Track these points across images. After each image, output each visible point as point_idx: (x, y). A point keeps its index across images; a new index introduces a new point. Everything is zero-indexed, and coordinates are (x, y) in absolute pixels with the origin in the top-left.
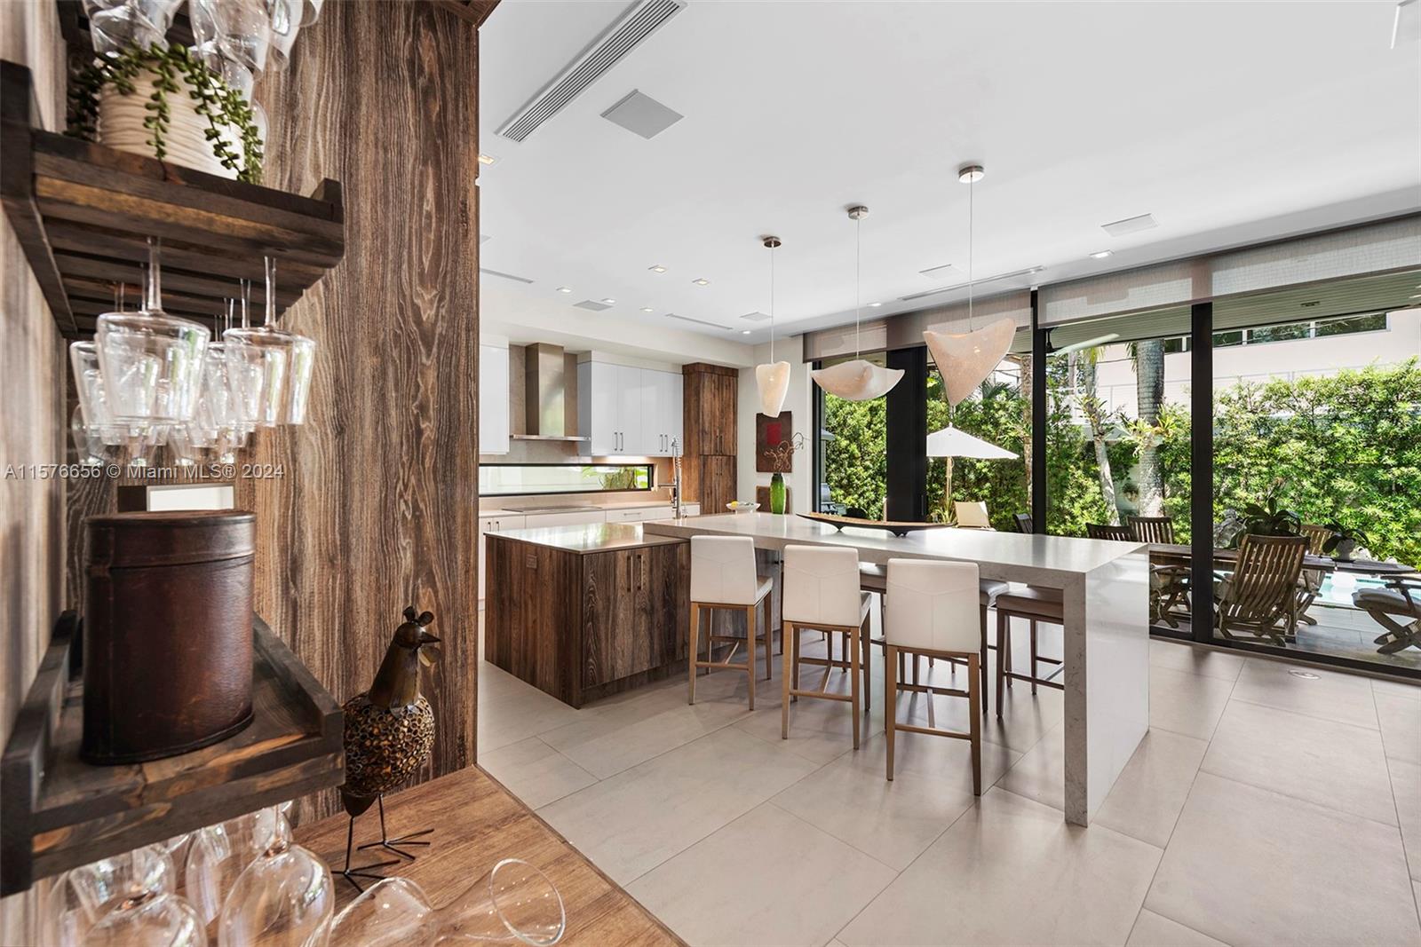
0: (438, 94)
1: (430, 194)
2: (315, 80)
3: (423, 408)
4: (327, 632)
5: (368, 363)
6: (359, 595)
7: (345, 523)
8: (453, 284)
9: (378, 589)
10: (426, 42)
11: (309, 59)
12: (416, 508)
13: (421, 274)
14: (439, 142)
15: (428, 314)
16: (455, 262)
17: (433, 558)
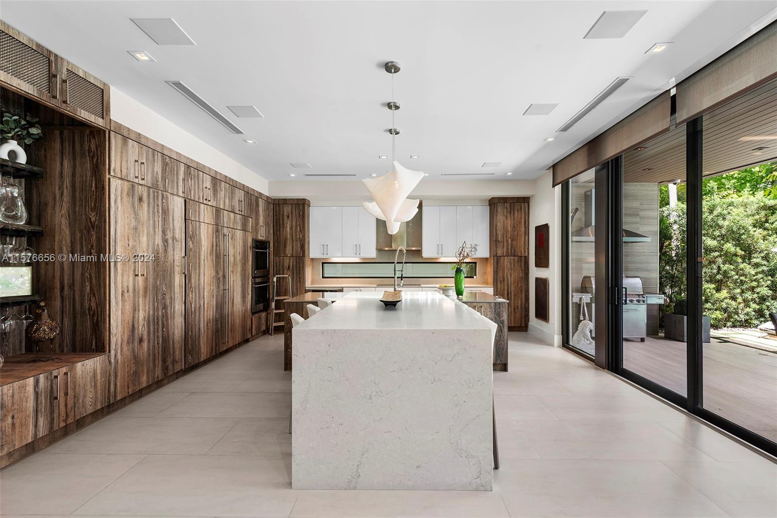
0: (96, 156)
1: (94, 185)
2: (66, 165)
3: (92, 246)
4: (69, 305)
5: (78, 235)
6: (77, 297)
7: (73, 278)
8: (100, 209)
9: (81, 296)
10: (92, 143)
11: (65, 160)
12: (90, 274)
13: (91, 209)
14: (96, 169)
15: (93, 219)
16: (101, 203)
17: (95, 289)
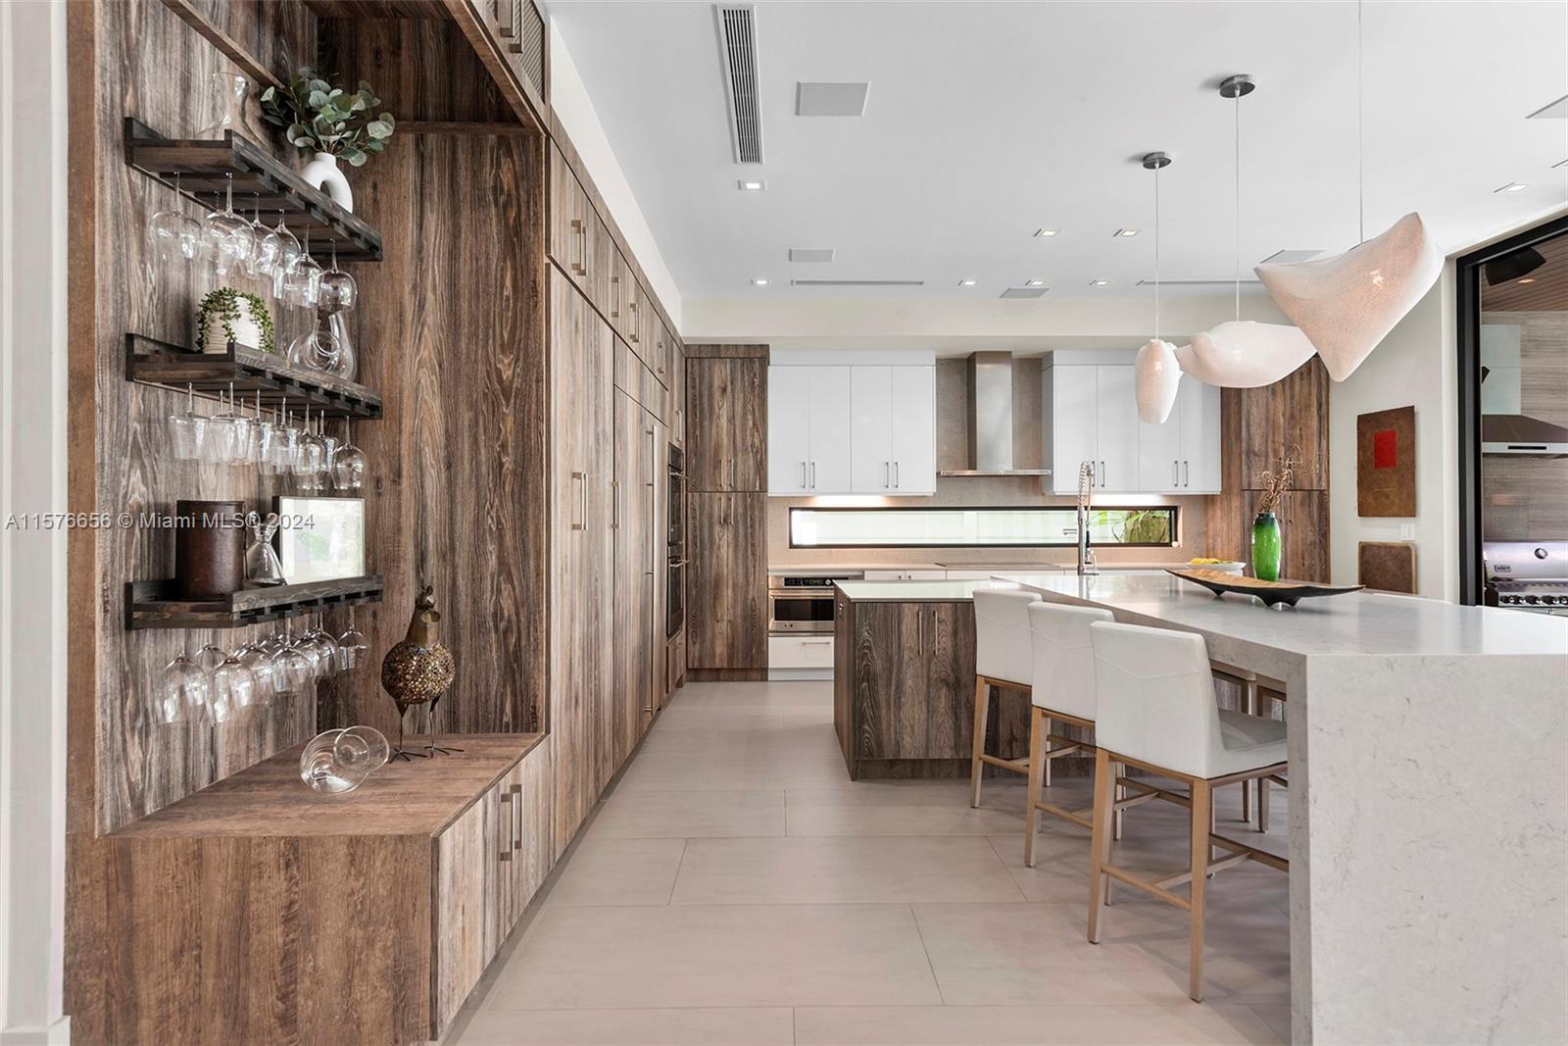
0: (514, 203)
1: (508, 282)
2: (433, 229)
3: (504, 446)
5: (466, 416)
6: (461, 582)
7: (452, 531)
8: (526, 347)
9: (474, 580)
10: (505, 168)
11: (429, 215)
12: (499, 522)
13: (502, 345)
14: (515, 239)
15: (507, 374)
16: (527, 329)
17: (512, 562)
